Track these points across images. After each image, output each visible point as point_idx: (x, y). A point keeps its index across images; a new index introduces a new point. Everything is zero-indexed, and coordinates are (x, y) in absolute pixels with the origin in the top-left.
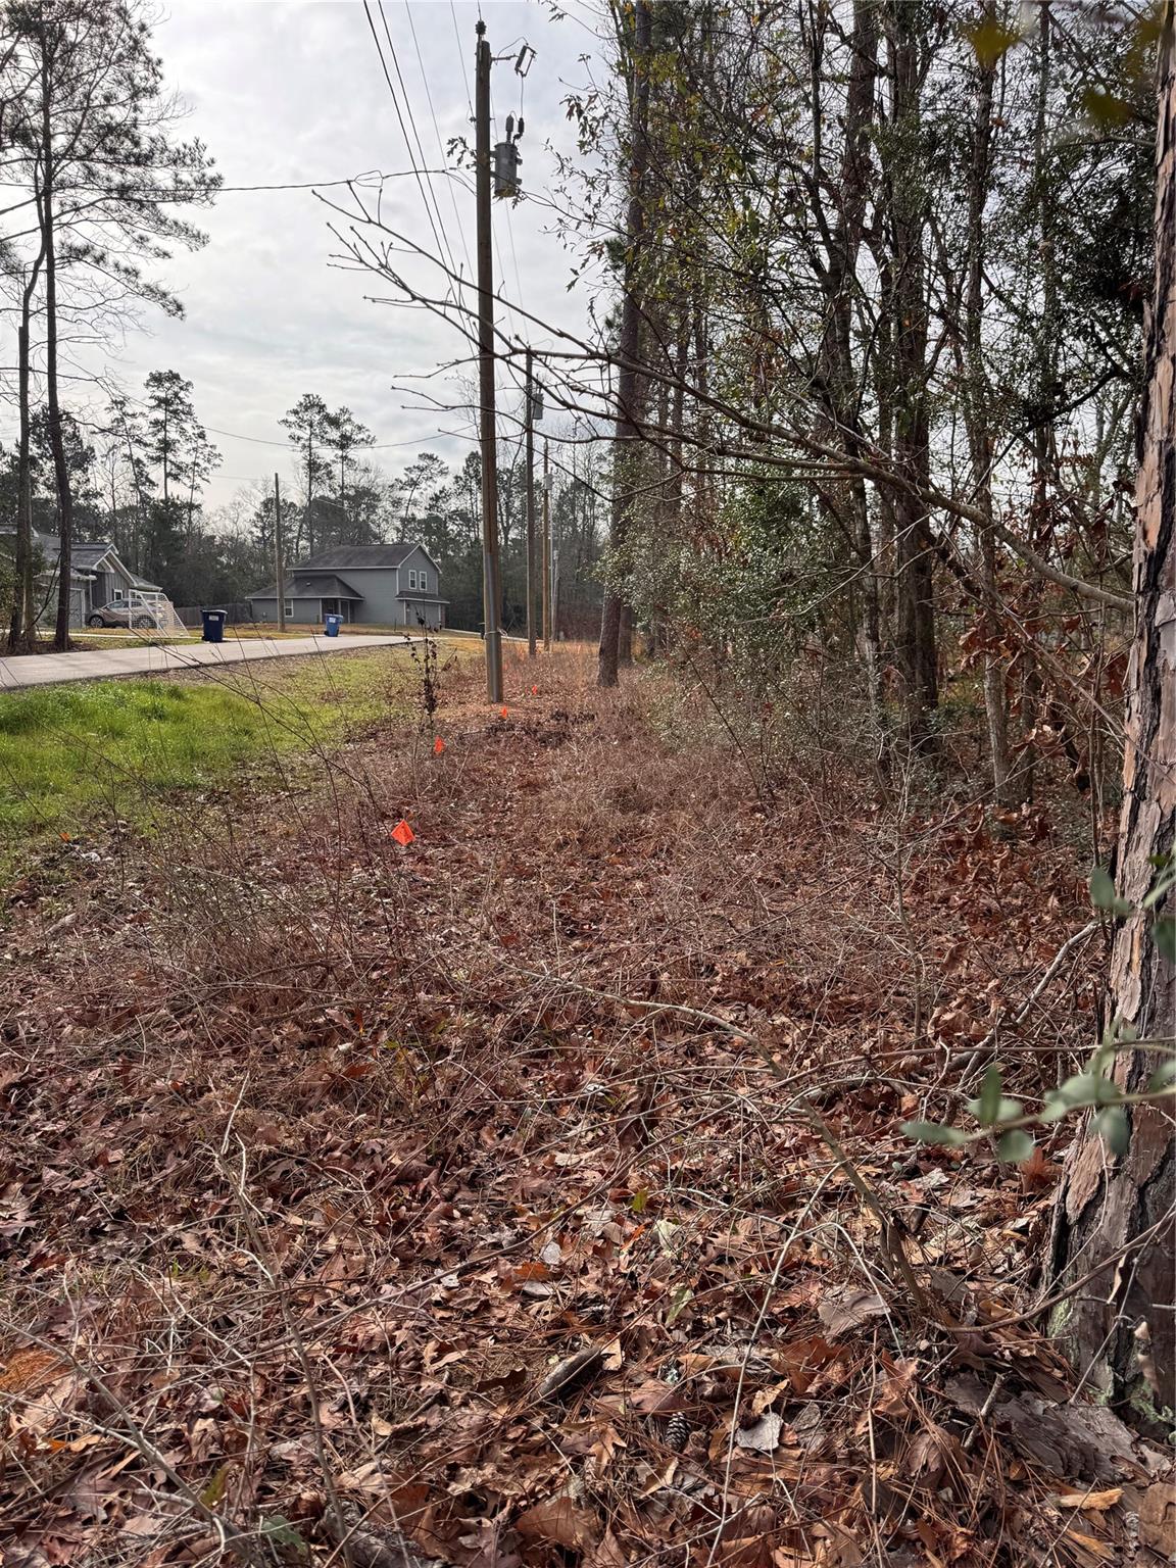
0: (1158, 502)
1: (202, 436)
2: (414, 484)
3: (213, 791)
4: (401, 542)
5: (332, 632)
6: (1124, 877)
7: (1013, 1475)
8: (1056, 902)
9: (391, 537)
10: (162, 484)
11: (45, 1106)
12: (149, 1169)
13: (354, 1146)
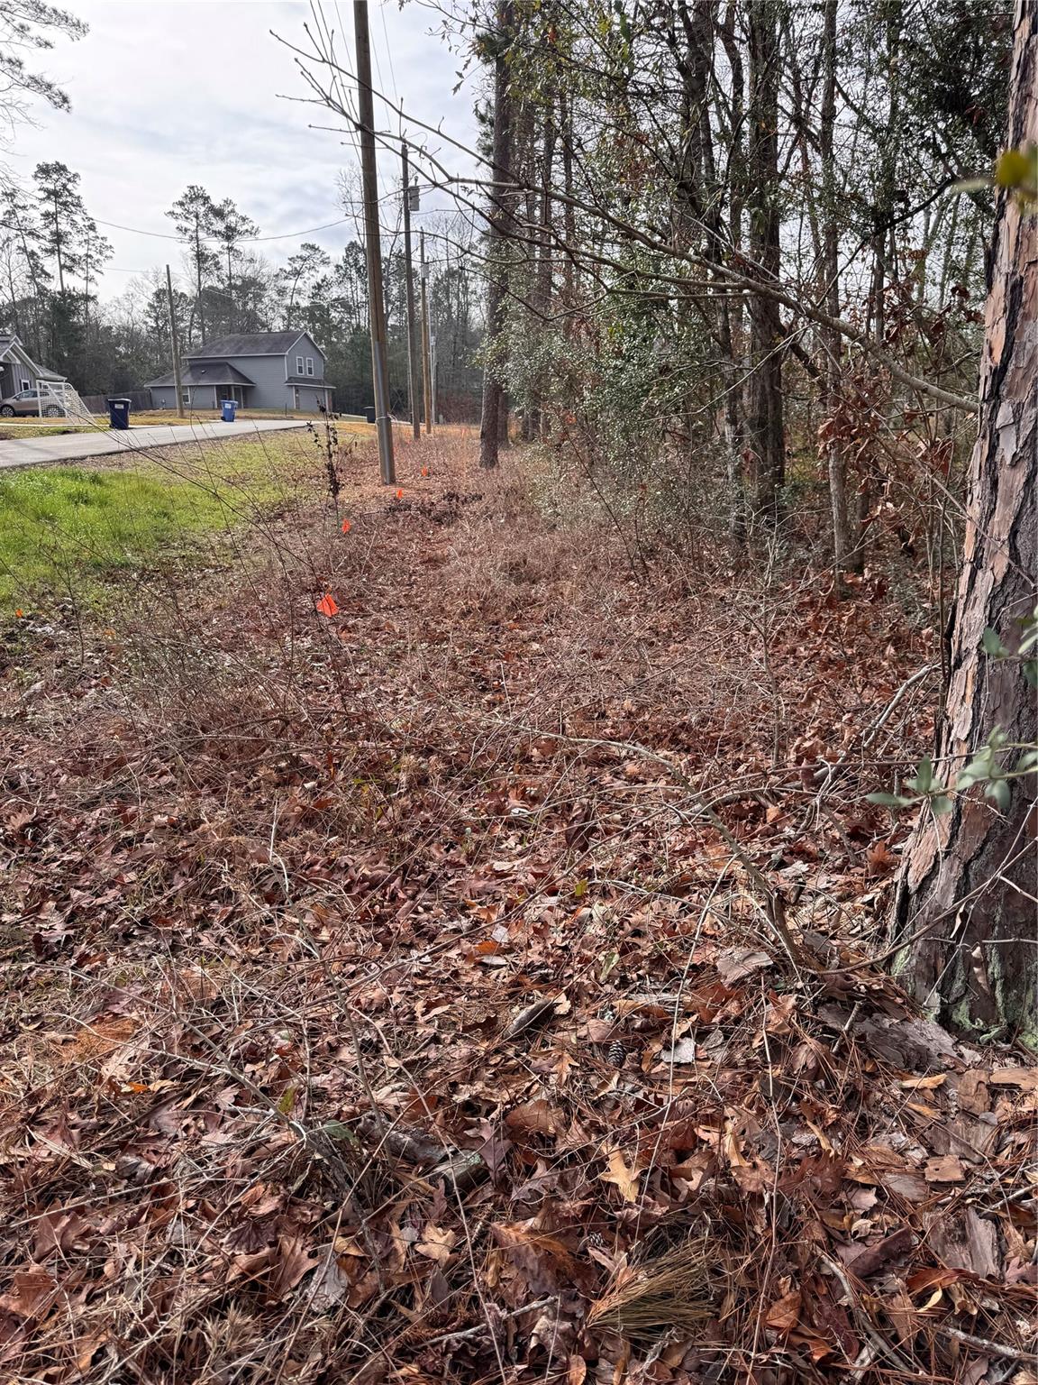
0: (1002, 325)
1: (92, 227)
2: (297, 273)
3: (144, 570)
4: (287, 330)
5: (228, 418)
6: (962, 630)
7: (868, 1069)
8: (893, 651)
9: (278, 325)
10: (57, 276)
11: (58, 841)
12: (161, 887)
13: (331, 862)
